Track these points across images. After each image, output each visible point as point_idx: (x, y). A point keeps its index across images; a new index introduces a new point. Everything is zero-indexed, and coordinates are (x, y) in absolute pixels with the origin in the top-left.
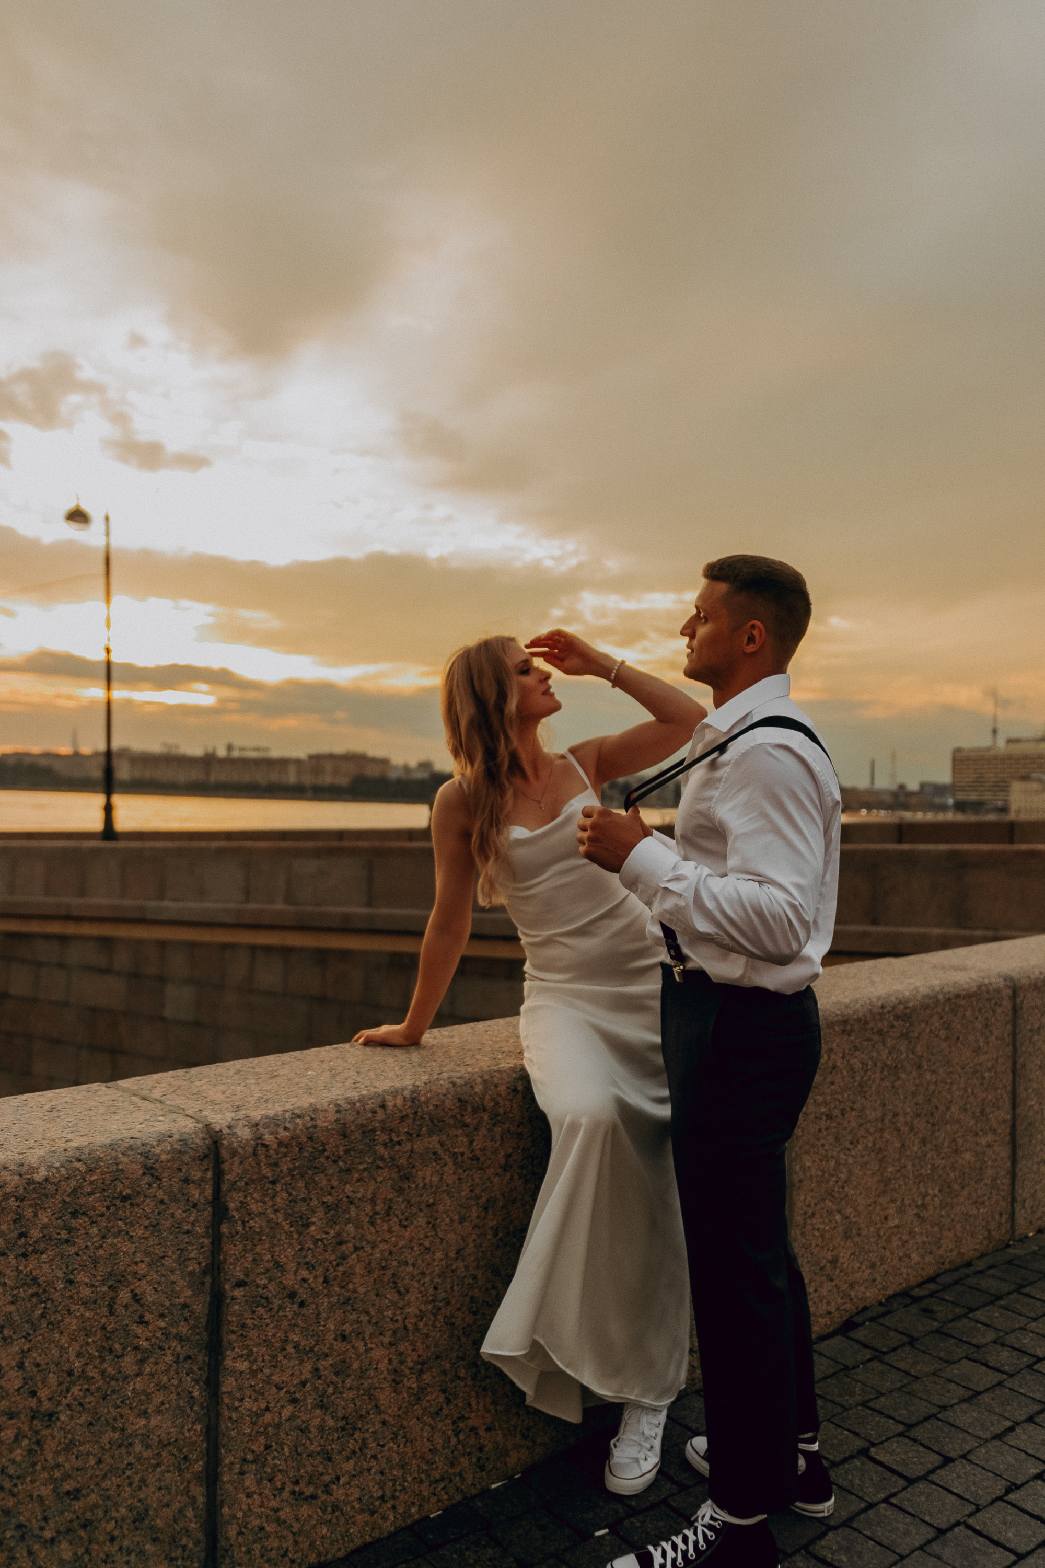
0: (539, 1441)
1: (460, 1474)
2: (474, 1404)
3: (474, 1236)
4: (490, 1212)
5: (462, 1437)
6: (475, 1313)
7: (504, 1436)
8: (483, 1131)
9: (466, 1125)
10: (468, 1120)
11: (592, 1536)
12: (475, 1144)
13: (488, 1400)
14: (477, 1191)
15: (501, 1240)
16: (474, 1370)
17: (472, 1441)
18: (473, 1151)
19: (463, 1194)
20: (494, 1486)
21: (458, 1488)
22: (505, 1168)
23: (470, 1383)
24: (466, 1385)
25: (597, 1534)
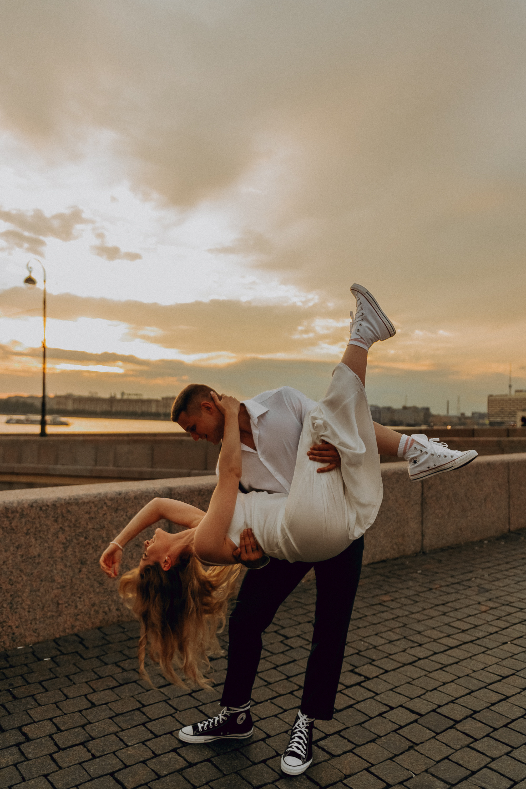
0: (41, 634)
1: (4, 642)
2: (10, 617)
3: (11, 557)
4: (19, 549)
5: (4, 628)
6: (12, 585)
7: (25, 630)
8: (16, 520)
9: (8, 517)
10: (9, 515)
11: (43, 660)
12: (12, 524)
13: (17, 617)
14: (13, 541)
15: (25, 560)
16: (11, 605)
17: (9, 630)
18: (11, 526)
19: (7, 541)
20: (19, 648)
21: (2, 647)
22: (27, 534)
23: (8, 609)
24: (7, 610)
25: (45, 659)
